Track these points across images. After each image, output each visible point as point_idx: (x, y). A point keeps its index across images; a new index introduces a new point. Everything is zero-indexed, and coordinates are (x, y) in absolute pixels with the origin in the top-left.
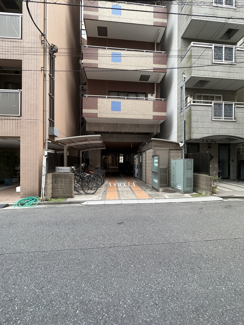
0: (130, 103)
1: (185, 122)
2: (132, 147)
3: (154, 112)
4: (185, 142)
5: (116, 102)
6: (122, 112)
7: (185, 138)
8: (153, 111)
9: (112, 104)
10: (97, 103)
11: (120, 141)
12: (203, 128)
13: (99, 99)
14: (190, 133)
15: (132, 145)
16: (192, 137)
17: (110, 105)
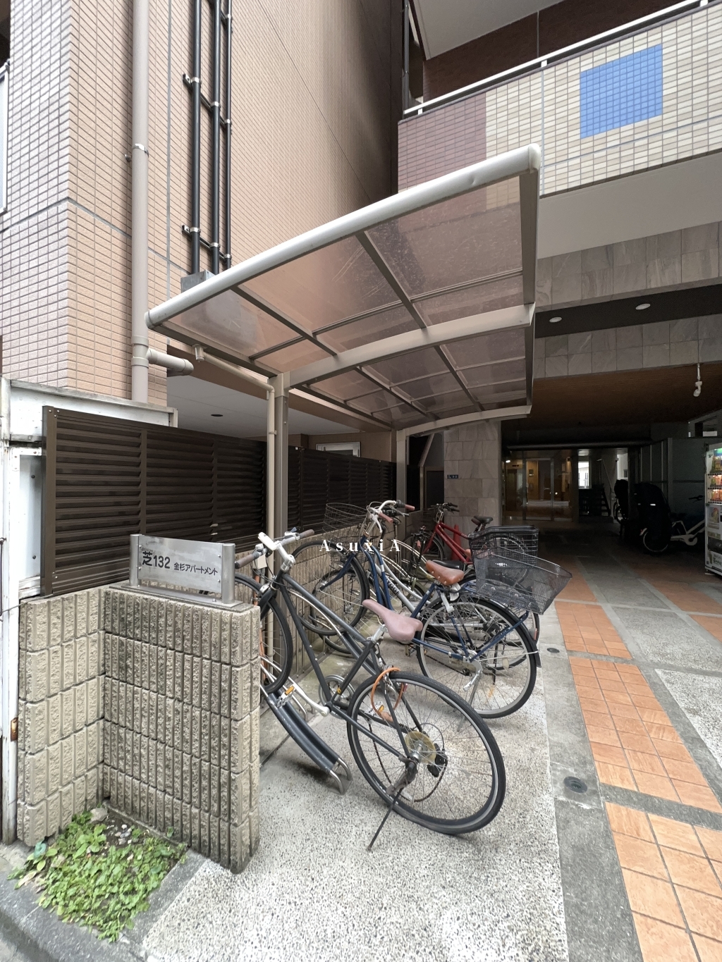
2: (697, 393)
6: (669, 118)
9: (583, 93)
11: (611, 368)
13: (489, 105)
15: (699, 384)
17: (575, 103)
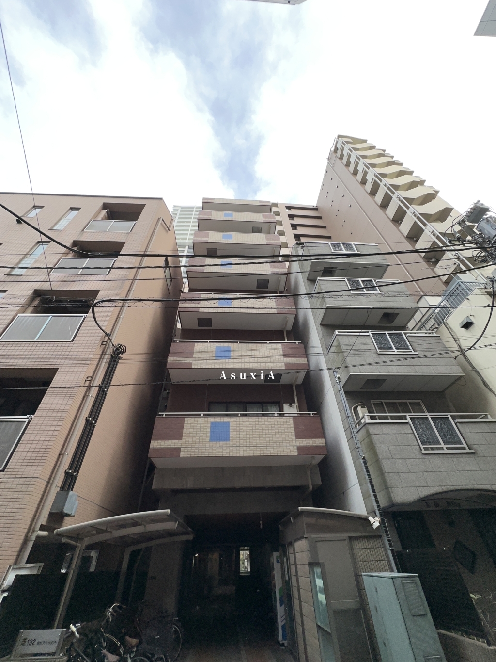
0: (247, 423)
1: (365, 463)
3: (298, 440)
4: (381, 515)
5: (220, 423)
6: (231, 443)
7: (377, 502)
8: (296, 437)
9: (211, 427)
10: (182, 427)
12: (410, 472)
13: (186, 419)
14: (386, 488)
15: (261, 522)
16: (393, 499)
17: (209, 430)
